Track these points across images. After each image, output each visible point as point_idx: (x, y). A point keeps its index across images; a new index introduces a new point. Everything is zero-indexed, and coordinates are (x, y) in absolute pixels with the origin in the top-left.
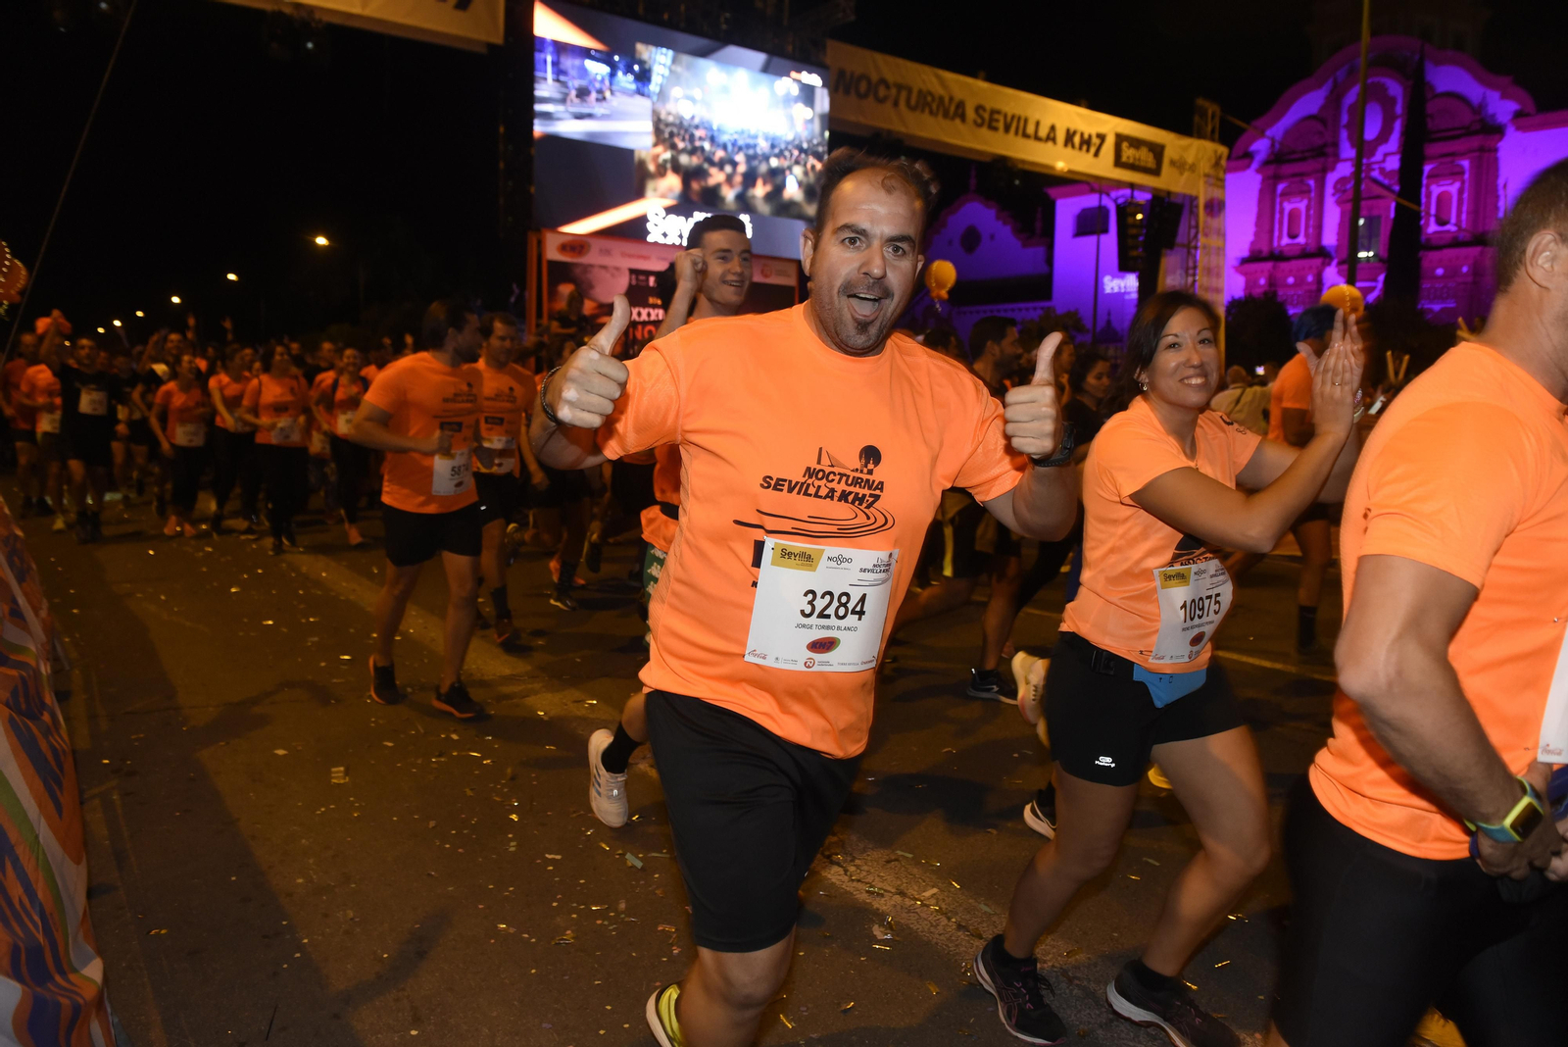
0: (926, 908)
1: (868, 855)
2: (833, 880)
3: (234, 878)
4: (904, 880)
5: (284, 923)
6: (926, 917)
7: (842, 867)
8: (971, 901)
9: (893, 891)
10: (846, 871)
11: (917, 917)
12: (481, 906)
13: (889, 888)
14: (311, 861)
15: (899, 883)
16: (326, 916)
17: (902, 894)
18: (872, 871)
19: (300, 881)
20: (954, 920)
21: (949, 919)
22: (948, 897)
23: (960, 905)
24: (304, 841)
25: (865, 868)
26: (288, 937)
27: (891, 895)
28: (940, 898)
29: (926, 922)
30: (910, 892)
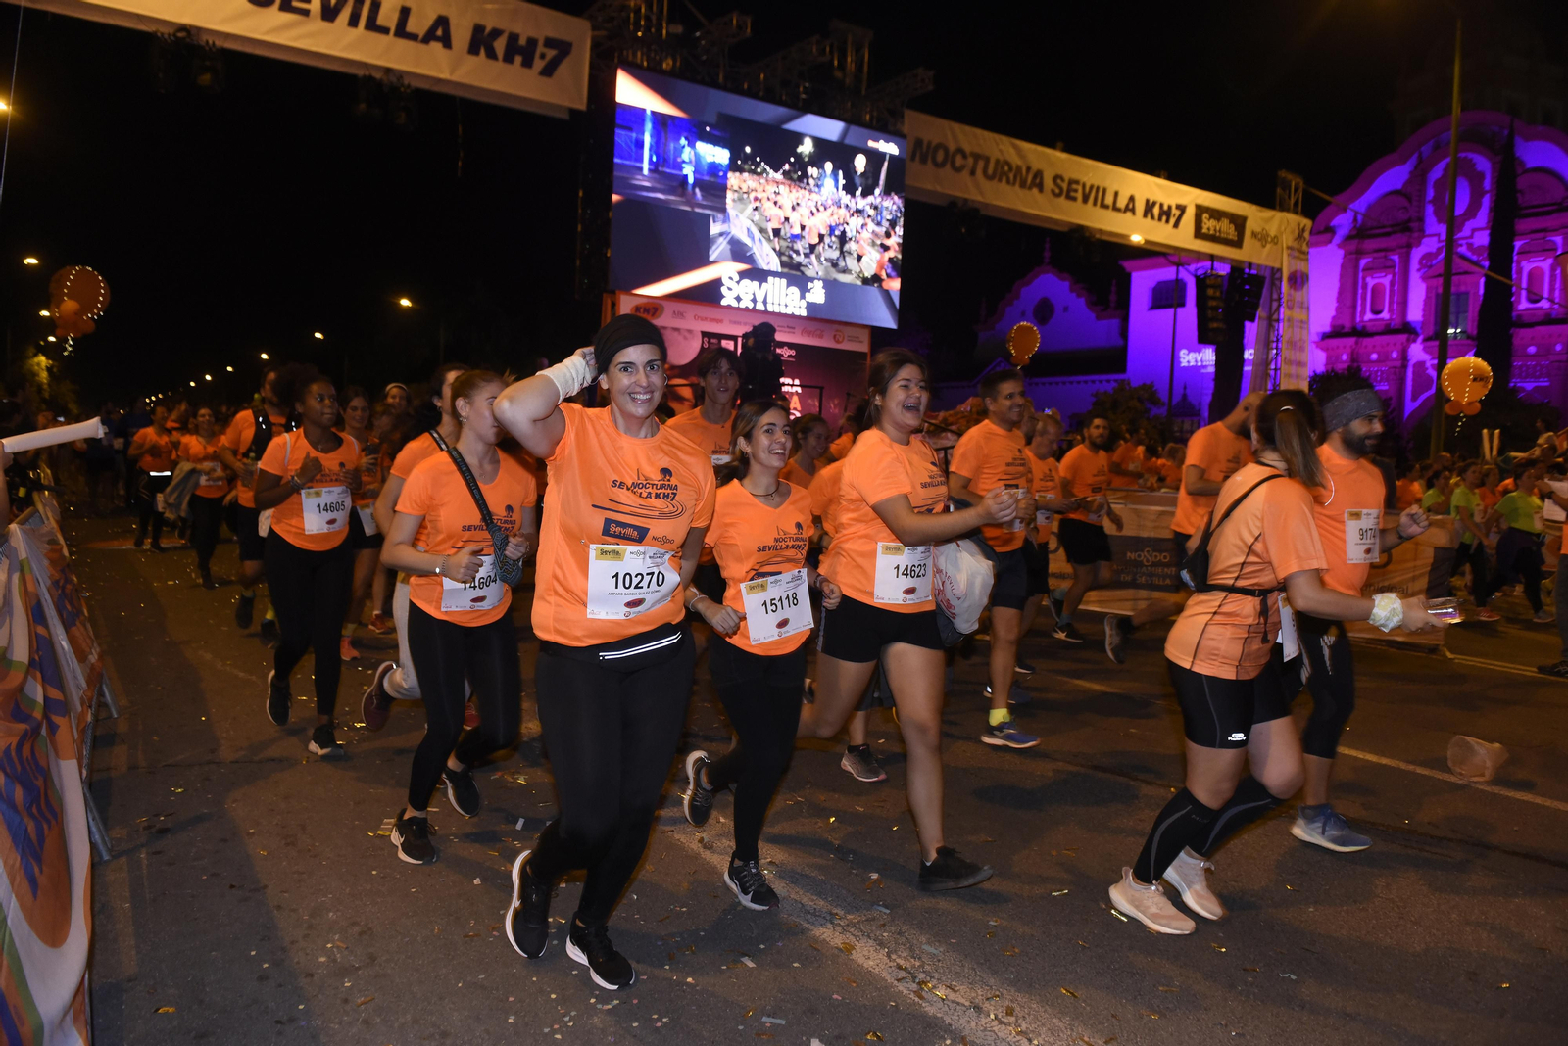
0: (1004, 1026)
1: (939, 961)
2: (901, 988)
3: (253, 953)
4: (980, 993)
5: (301, 1007)
6: (1004, 1037)
7: (910, 973)
8: (1055, 1020)
9: (967, 1004)
10: (914, 978)
11: (994, 1036)
12: (511, 999)
13: (962, 1001)
14: (337, 937)
15: (973, 995)
16: (346, 1001)
17: (978, 1008)
18: (944, 979)
19: (323, 959)
20: (1036, 1042)
21: (1030, 1041)
22: (1029, 1014)
23: (1043, 1025)
24: (331, 914)
25: (936, 975)
26: (303, 1023)
27: (965, 1009)
28: (1020, 1015)
29: (1004, 1043)
30: (986, 1006)
